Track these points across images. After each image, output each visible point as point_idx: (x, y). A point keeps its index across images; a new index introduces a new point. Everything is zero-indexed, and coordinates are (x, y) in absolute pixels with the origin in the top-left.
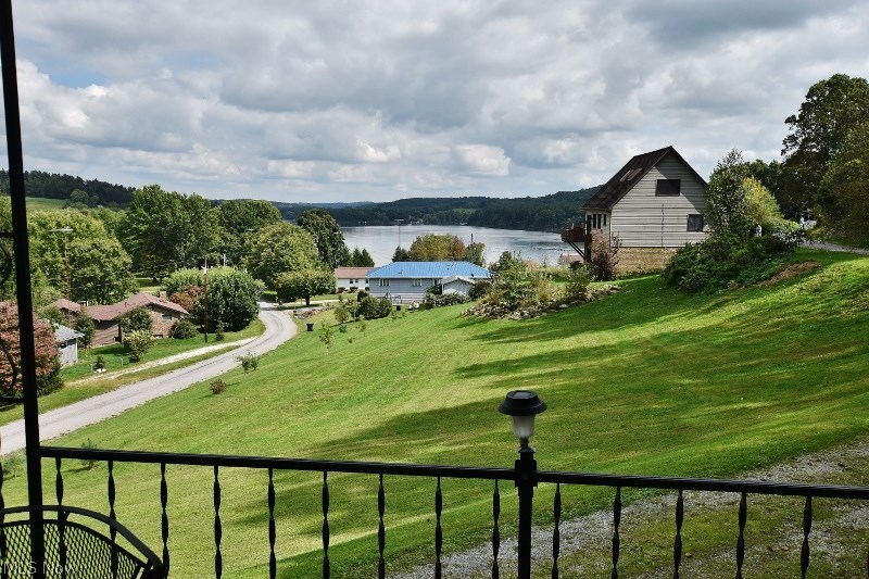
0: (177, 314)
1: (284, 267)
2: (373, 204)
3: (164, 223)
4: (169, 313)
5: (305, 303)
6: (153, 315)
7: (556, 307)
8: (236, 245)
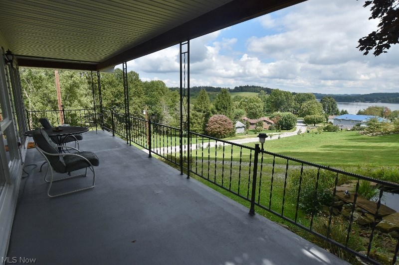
0: (271, 123)
1: (309, 114)
2: (360, 95)
3: (278, 99)
4: (269, 123)
5: (313, 125)
6: (264, 123)
7: (389, 133)
8: (298, 106)
